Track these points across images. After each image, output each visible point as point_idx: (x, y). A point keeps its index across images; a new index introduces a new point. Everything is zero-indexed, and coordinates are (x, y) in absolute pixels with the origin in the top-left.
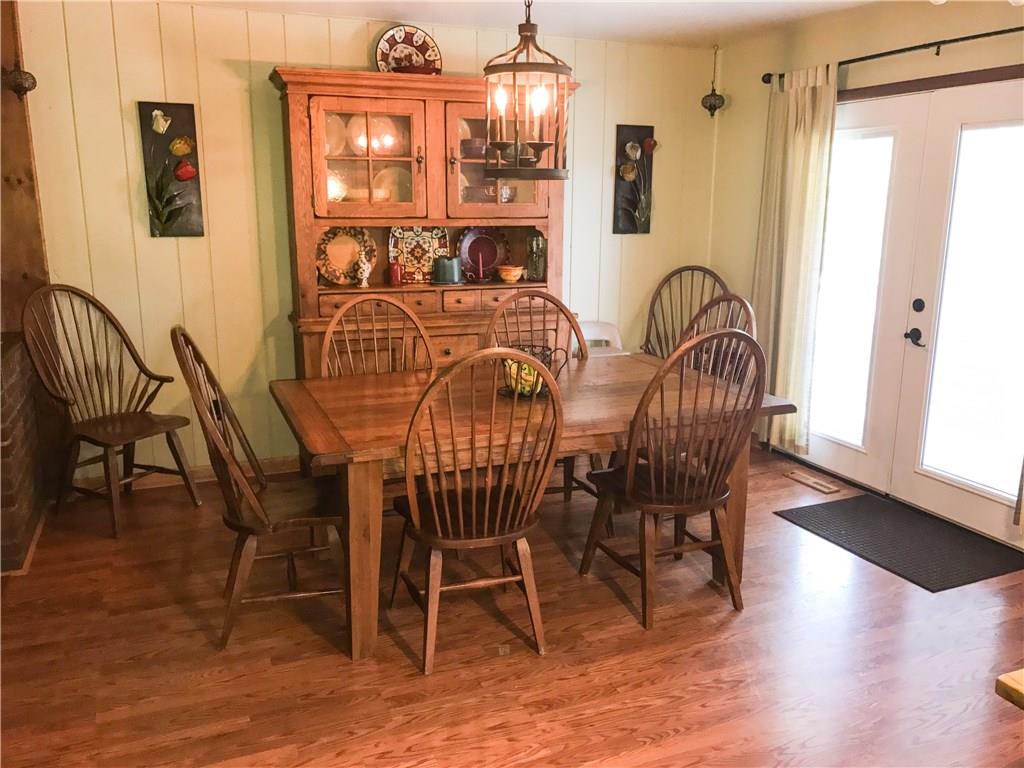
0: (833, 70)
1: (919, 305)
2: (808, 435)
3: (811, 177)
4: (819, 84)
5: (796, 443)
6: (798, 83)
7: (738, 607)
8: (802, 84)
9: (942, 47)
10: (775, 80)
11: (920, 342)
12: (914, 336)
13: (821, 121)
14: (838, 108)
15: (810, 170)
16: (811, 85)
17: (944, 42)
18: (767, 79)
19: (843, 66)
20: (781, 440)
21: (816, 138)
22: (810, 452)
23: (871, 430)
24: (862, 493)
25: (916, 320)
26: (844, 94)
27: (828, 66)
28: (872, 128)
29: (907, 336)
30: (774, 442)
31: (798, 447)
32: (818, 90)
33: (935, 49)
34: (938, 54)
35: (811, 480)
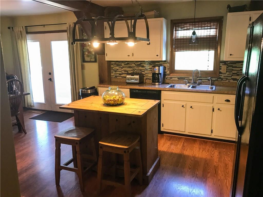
0: (24, 28)
1: (50, 74)
2: (33, 103)
3: (24, 49)
4: (21, 30)
5: (31, 105)
6: (17, 30)
7: (26, 133)
8: (18, 30)
9: (45, 26)
10: (11, 28)
11: (52, 80)
12: (50, 79)
13: (24, 38)
14: (27, 36)
15: (23, 48)
16: (20, 30)
17: (45, 25)
18: (9, 28)
19: (26, 27)
20: (28, 105)
21: (23, 42)
22: (35, 106)
23: (46, 99)
24: (46, 112)
25: (50, 77)
26: (27, 33)
27: (23, 27)
28: (34, 40)
29: (49, 79)
30: (26, 106)
31: (32, 106)
32: (22, 32)
33: (43, 26)
34: (44, 27)
35: (36, 112)
